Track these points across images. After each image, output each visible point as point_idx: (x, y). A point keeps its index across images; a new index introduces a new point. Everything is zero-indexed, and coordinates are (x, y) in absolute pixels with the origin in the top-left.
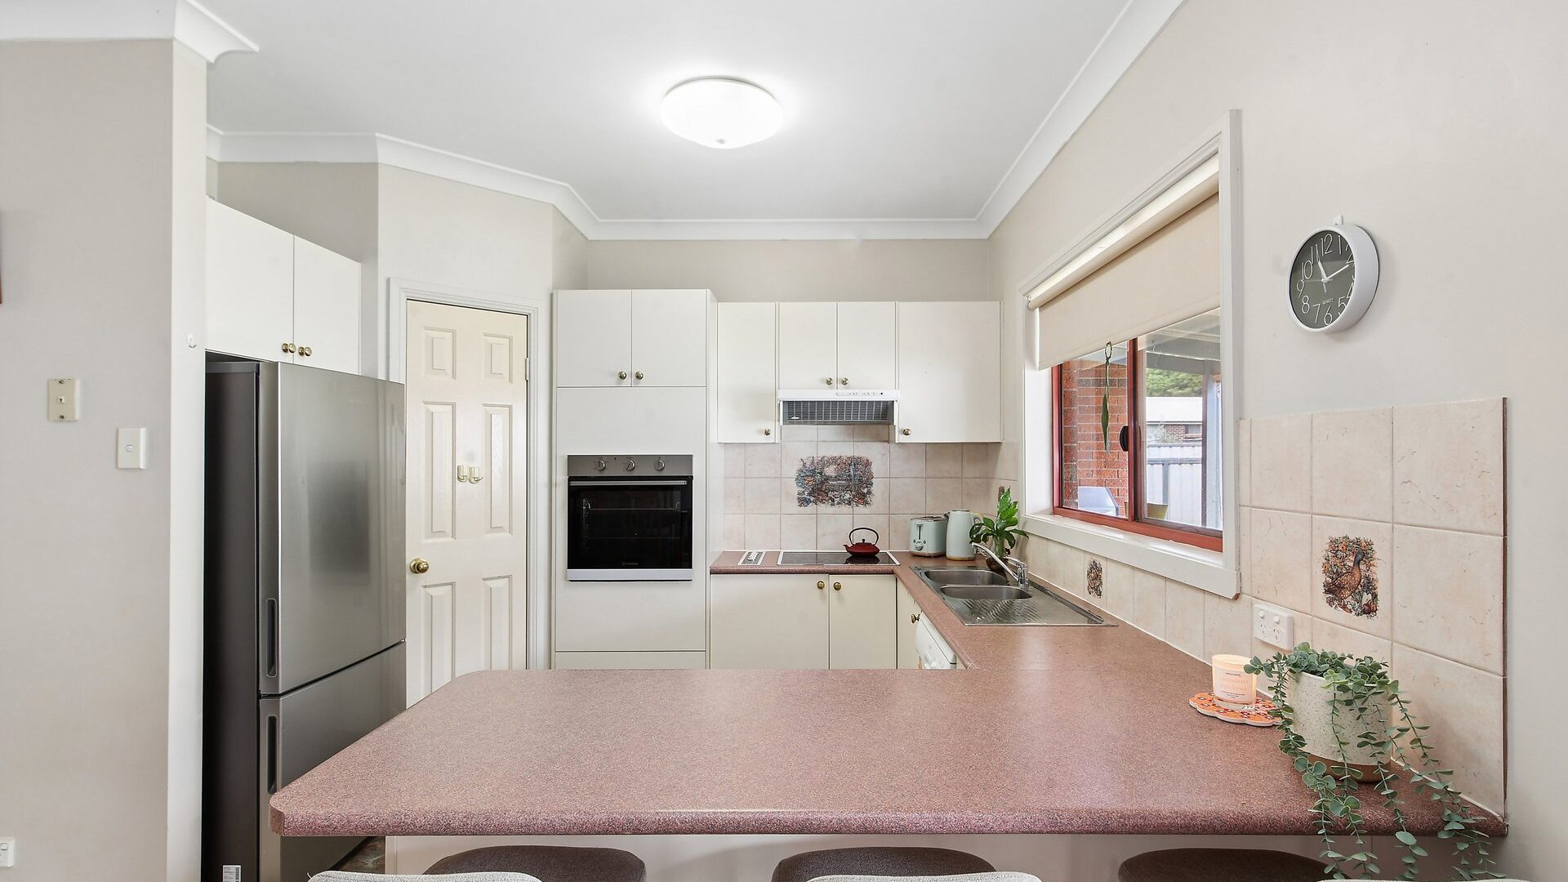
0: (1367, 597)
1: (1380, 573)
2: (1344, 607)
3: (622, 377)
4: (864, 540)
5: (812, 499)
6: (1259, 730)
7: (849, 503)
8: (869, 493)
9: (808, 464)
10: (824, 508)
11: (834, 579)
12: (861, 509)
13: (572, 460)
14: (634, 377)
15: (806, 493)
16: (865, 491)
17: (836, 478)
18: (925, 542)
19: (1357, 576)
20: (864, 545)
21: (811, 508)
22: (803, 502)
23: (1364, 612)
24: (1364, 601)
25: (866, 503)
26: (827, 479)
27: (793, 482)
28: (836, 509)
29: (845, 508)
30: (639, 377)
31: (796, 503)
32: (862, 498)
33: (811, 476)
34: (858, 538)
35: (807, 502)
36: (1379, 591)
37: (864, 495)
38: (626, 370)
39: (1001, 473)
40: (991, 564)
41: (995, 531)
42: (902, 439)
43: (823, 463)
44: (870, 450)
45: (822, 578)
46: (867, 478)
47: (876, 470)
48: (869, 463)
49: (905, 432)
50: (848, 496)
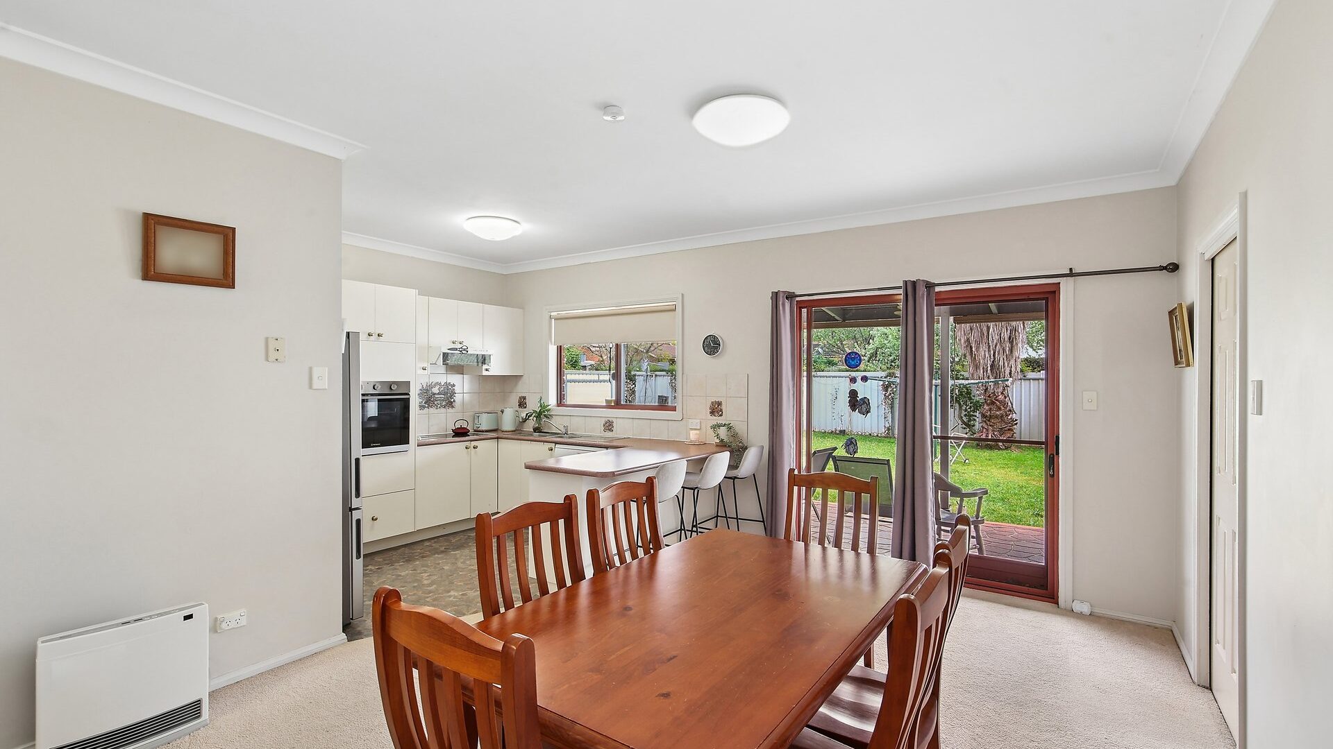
0: (720, 412)
1: (723, 407)
2: (713, 415)
3: (369, 336)
4: (461, 425)
5: (427, 405)
7: (445, 407)
8: (454, 401)
9: (425, 386)
10: (432, 410)
11: (473, 443)
12: (450, 410)
14: (376, 336)
15: (423, 402)
16: (452, 400)
17: (438, 394)
18: (491, 424)
19: (718, 409)
20: (461, 428)
21: (426, 410)
22: (422, 407)
23: (718, 415)
25: (453, 407)
26: (434, 394)
27: (421, 396)
28: (439, 410)
29: (443, 410)
30: (379, 336)
31: (419, 408)
32: (450, 404)
33: (426, 393)
34: (458, 425)
35: (424, 407)
36: (723, 411)
37: (452, 403)
38: (372, 331)
39: (521, 389)
40: (536, 430)
41: (539, 415)
42: (485, 373)
43: (431, 386)
44: (454, 379)
45: (467, 443)
46: (453, 393)
47: (457, 389)
48: (454, 385)
49: (487, 370)
50: (444, 403)
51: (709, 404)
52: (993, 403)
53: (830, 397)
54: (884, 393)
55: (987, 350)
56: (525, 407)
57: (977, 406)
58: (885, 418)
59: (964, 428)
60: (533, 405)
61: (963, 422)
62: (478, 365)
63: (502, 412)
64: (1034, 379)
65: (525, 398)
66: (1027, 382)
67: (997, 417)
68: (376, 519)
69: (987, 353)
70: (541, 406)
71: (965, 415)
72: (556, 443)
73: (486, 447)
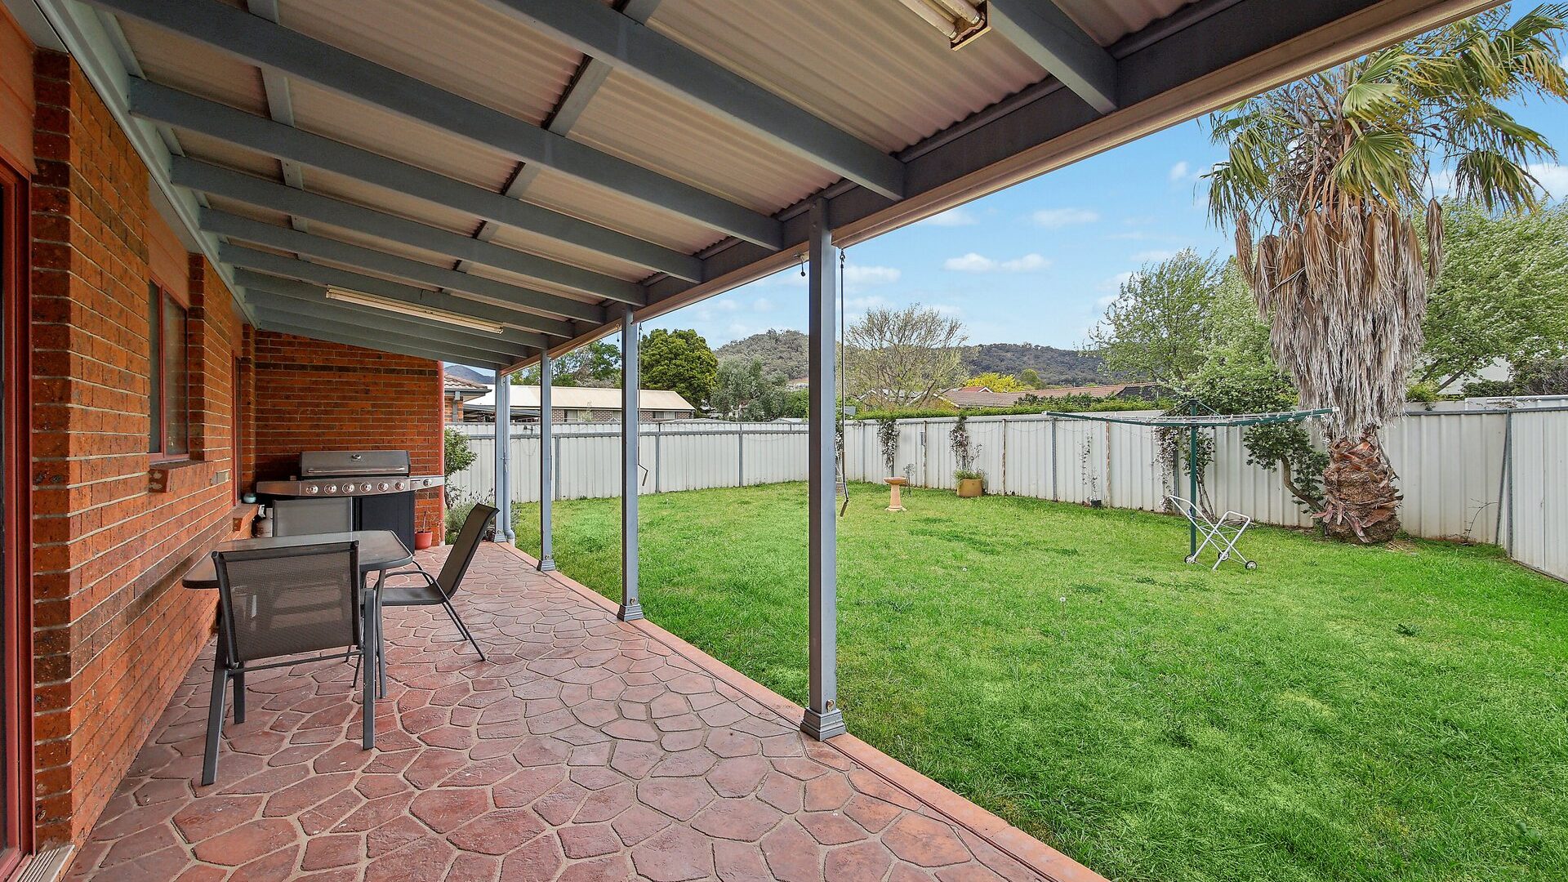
52: (1344, 458)
53: (1079, 449)
54: (1160, 443)
55: (1325, 360)
57: (1320, 462)
58: (1164, 482)
59: (1299, 503)
61: (1295, 492)
64: (1448, 414)
66: (1435, 419)
67: (1352, 484)
69: (1325, 366)
71: (1297, 480)
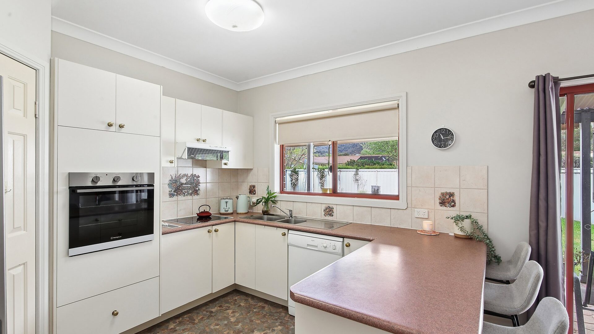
0: (453, 204)
1: (456, 198)
2: (446, 206)
3: (110, 125)
4: (204, 210)
5: (175, 194)
6: (434, 236)
7: (191, 195)
8: (199, 189)
9: (174, 177)
10: (181, 198)
11: (215, 228)
12: (196, 197)
13: (71, 176)
14: (118, 127)
15: (173, 191)
16: (197, 189)
17: (186, 184)
18: (229, 208)
19: (450, 200)
20: (204, 212)
21: (175, 198)
22: (171, 195)
23: (452, 207)
24: (452, 204)
25: (198, 194)
26: (182, 184)
27: (167, 186)
28: (186, 198)
29: (189, 197)
30: (121, 126)
31: (168, 196)
32: (196, 192)
33: (175, 183)
34: (202, 210)
35: (173, 195)
36: (456, 202)
37: (197, 191)
38: (112, 121)
39: (251, 180)
40: (265, 213)
41: (267, 201)
42: (224, 167)
43: (180, 177)
44: (199, 171)
45: (210, 228)
46: (198, 183)
47: (201, 180)
48: (198, 177)
49: (225, 164)
50: (190, 192)
51: (438, 195)
56: (255, 194)
60: (261, 193)
62: (217, 160)
63: (237, 198)
65: (254, 187)
68: (117, 314)
70: (268, 193)
72: (289, 229)
73: (225, 229)
